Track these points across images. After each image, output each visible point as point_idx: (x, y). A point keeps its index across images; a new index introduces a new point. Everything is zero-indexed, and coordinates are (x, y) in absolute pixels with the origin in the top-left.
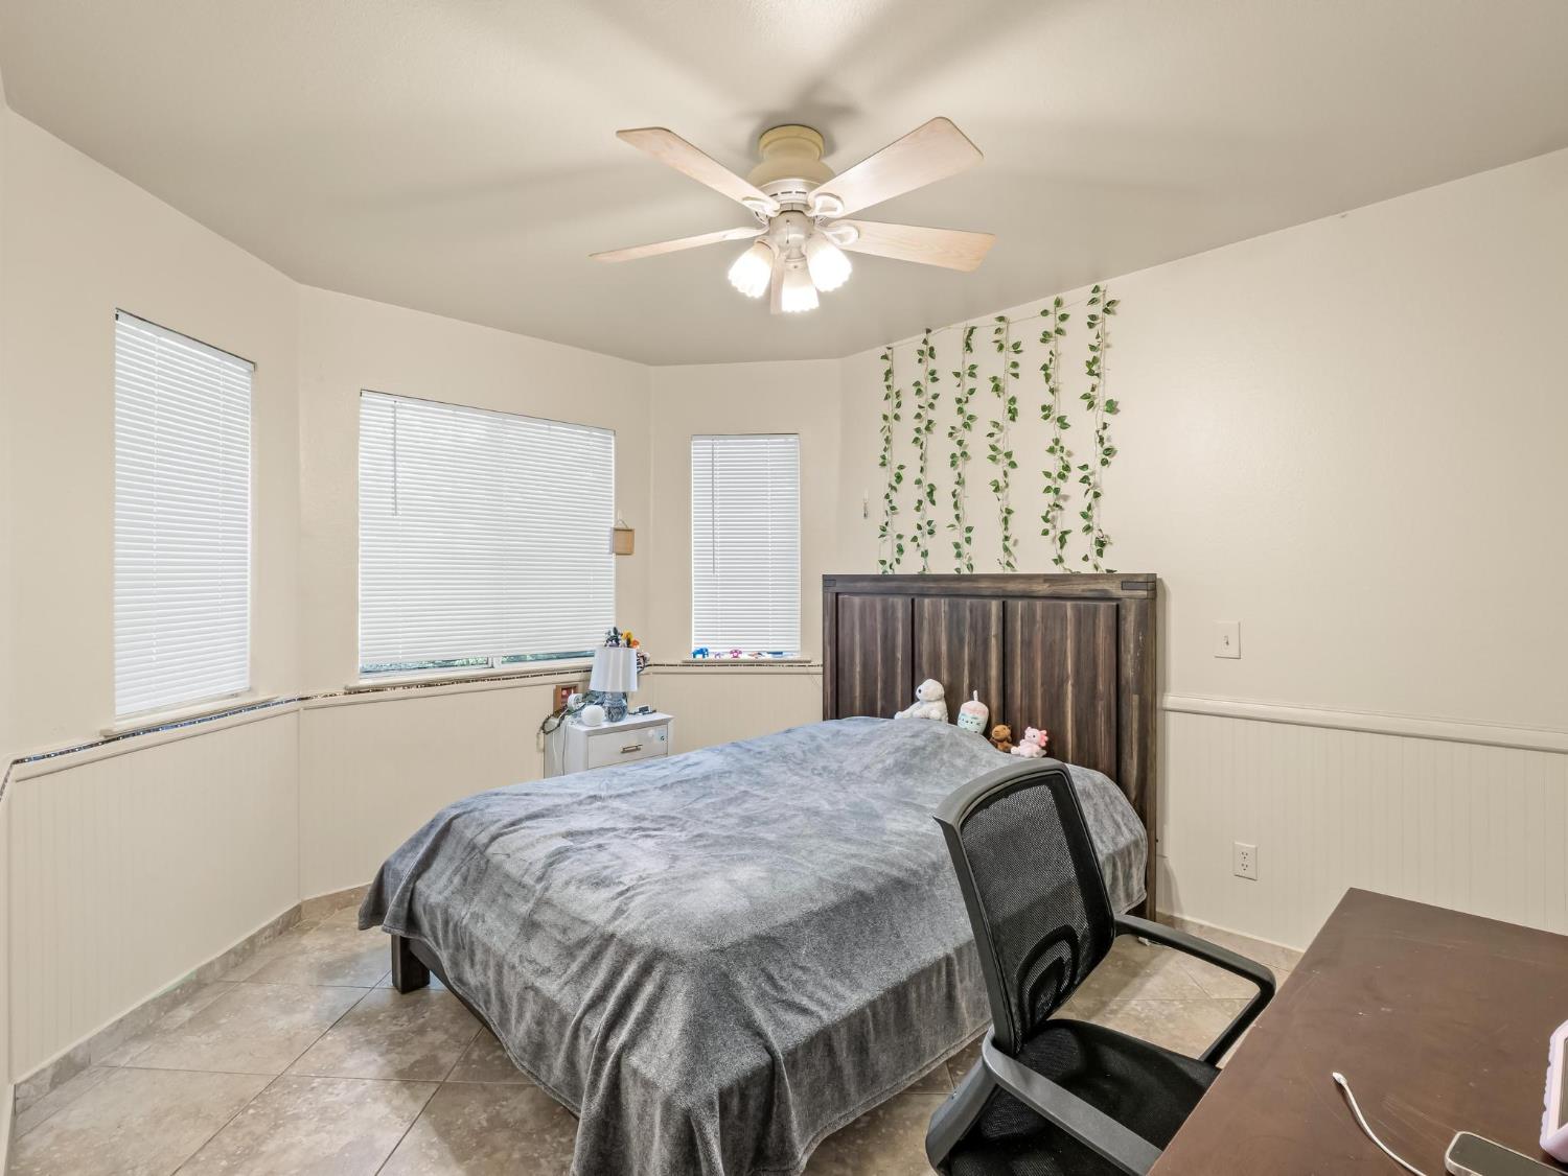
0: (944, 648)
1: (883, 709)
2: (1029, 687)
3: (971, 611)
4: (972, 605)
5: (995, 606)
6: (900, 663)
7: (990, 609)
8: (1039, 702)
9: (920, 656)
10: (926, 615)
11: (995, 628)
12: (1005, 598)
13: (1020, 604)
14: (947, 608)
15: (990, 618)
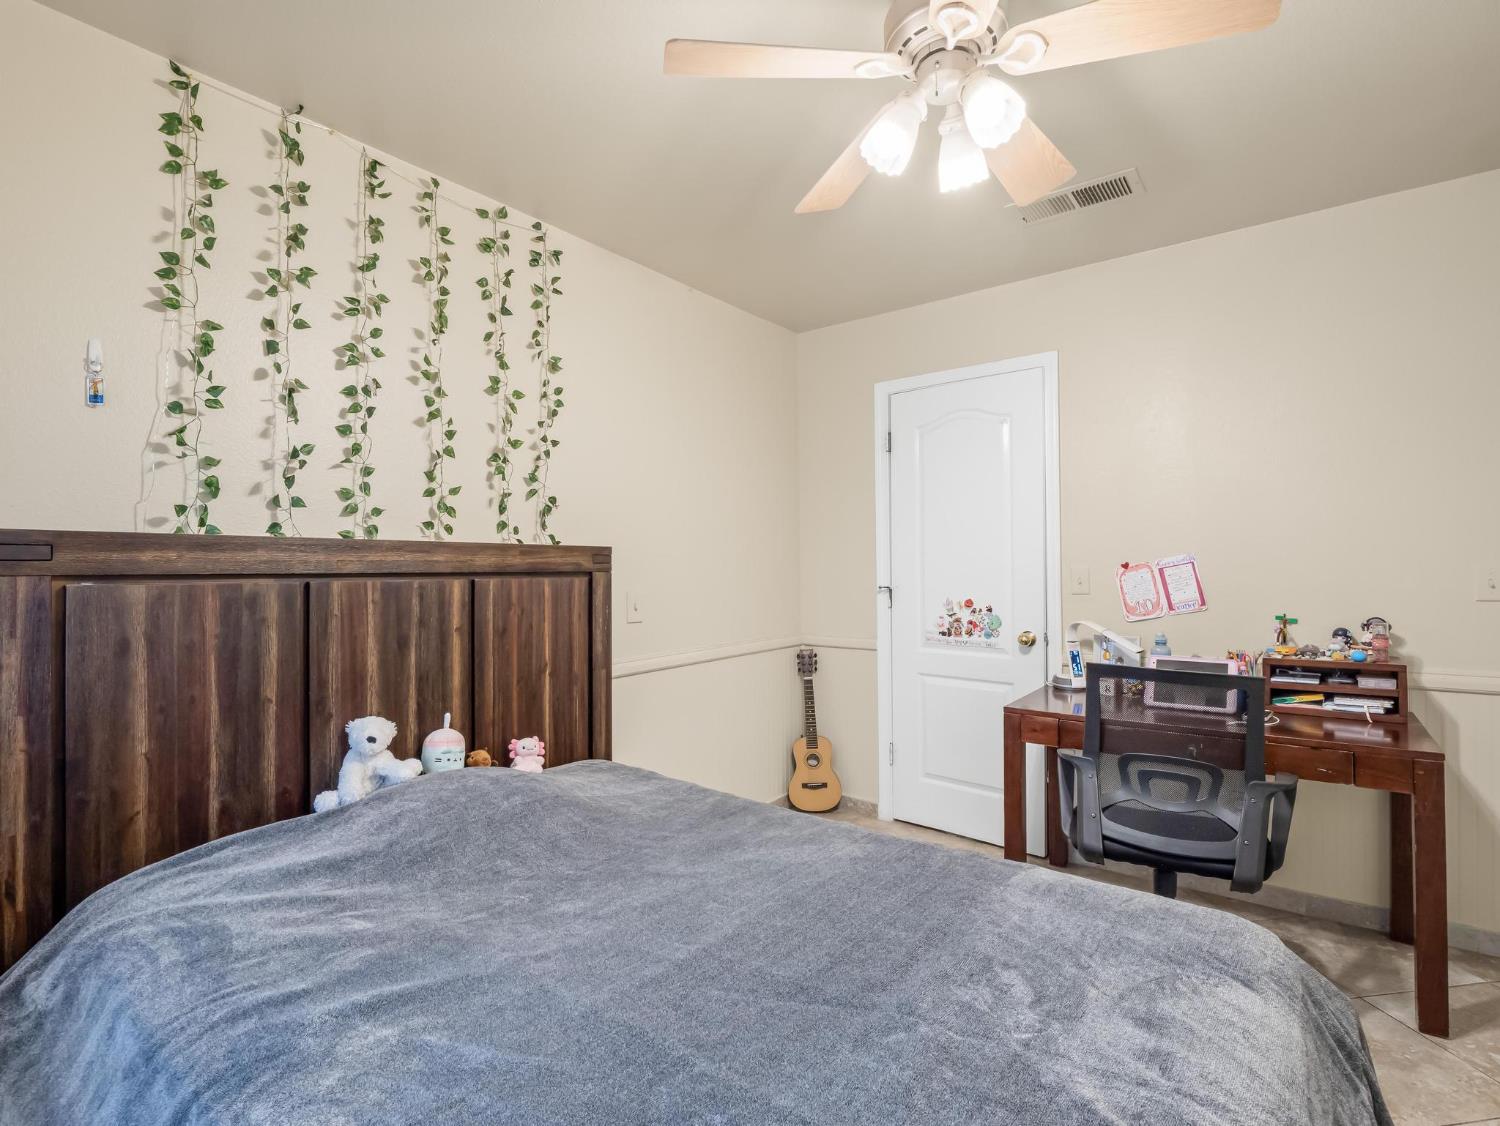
0: (372, 661)
1: (224, 811)
2: (503, 689)
3: (421, 597)
4: (421, 587)
5: (457, 589)
6: (272, 709)
7: (451, 592)
8: (515, 705)
9: (323, 684)
10: (336, 611)
11: (457, 618)
12: (471, 576)
13: (492, 583)
14: (377, 596)
15: (450, 605)
